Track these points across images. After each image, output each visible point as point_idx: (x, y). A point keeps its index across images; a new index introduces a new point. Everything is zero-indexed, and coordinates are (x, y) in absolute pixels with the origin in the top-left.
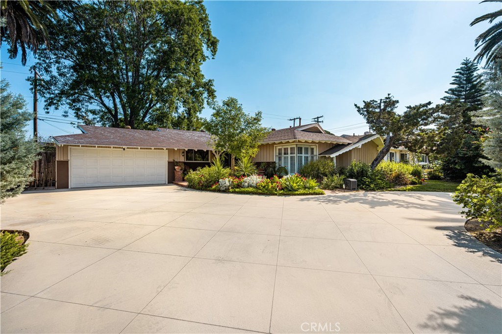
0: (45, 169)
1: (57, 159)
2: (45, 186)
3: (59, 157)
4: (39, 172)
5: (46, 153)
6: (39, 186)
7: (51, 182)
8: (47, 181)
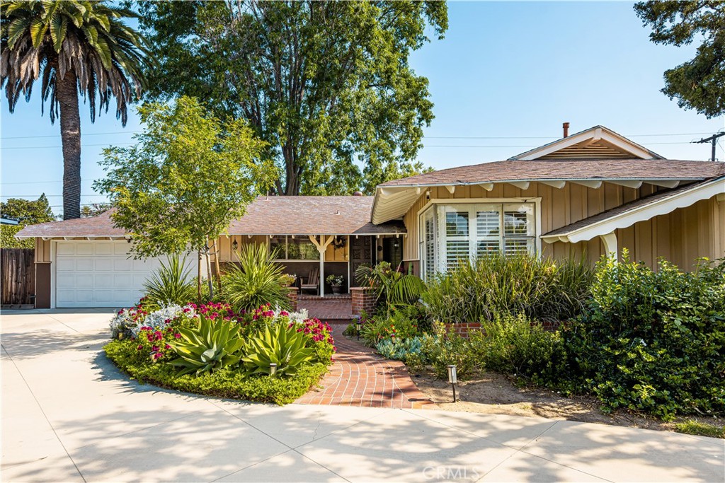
0: (22, 276)
1: (36, 262)
2: (22, 303)
3: (38, 259)
4: (16, 281)
5: (25, 251)
6: (15, 303)
7: (29, 297)
8: (25, 295)
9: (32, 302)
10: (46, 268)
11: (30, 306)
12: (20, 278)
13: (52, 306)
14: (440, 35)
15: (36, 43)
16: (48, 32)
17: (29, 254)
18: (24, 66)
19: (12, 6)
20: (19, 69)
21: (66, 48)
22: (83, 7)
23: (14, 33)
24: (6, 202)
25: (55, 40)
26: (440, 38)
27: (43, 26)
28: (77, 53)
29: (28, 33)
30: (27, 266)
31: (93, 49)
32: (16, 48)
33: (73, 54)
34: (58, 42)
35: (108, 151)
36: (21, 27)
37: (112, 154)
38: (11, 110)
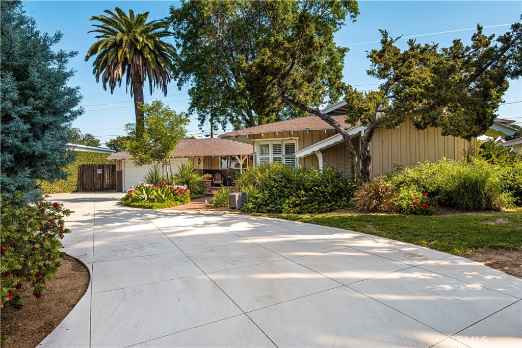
1: (116, 170)
5: (112, 165)
6: (109, 189)
7: (114, 186)
8: (113, 186)
9: (116, 189)
10: (120, 173)
11: (114, 191)
12: (110, 178)
13: (123, 191)
14: (354, 19)
15: (121, 60)
16: (126, 53)
17: (114, 166)
18: (115, 72)
19: (110, 43)
20: (114, 73)
21: (134, 60)
22: (141, 38)
23: (111, 56)
24: (116, 139)
25: (128, 58)
26: (353, 21)
27: (123, 51)
28: (139, 61)
29: (117, 55)
30: (113, 172)
31: (147, 59)
32: (112, 63)
33: (138, 63)
34: (130, 58)
35: (127, 125)
36: (113, 52)
37: (129, 126)
38: (112, 93)
